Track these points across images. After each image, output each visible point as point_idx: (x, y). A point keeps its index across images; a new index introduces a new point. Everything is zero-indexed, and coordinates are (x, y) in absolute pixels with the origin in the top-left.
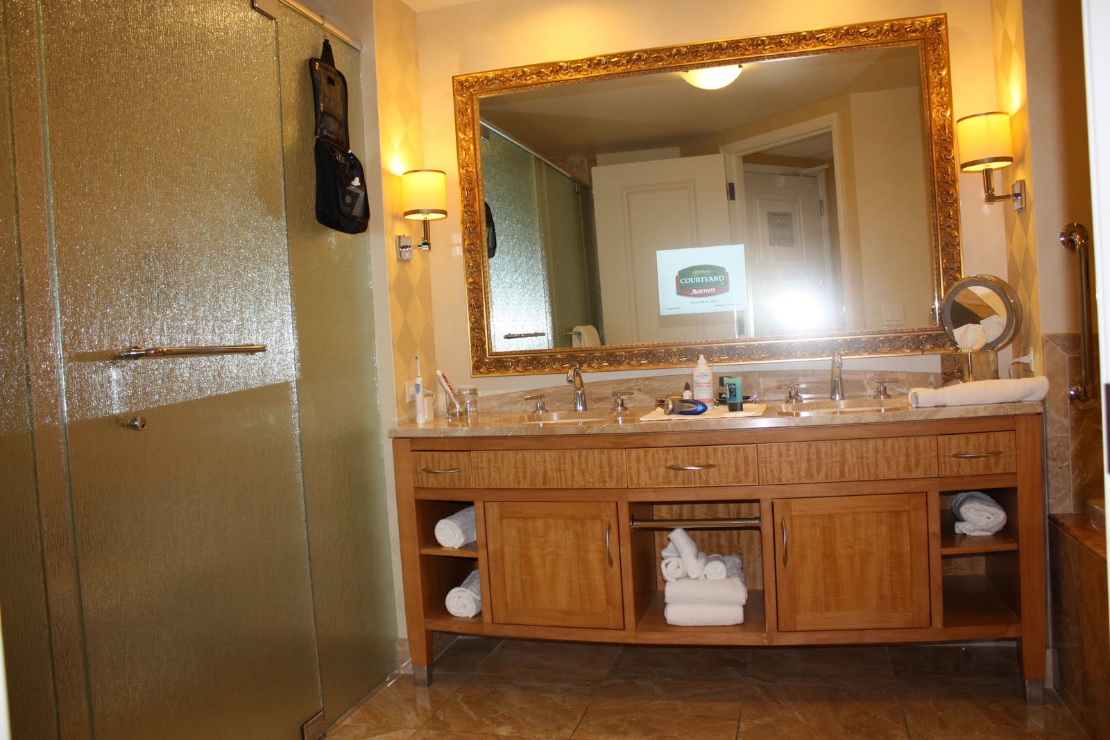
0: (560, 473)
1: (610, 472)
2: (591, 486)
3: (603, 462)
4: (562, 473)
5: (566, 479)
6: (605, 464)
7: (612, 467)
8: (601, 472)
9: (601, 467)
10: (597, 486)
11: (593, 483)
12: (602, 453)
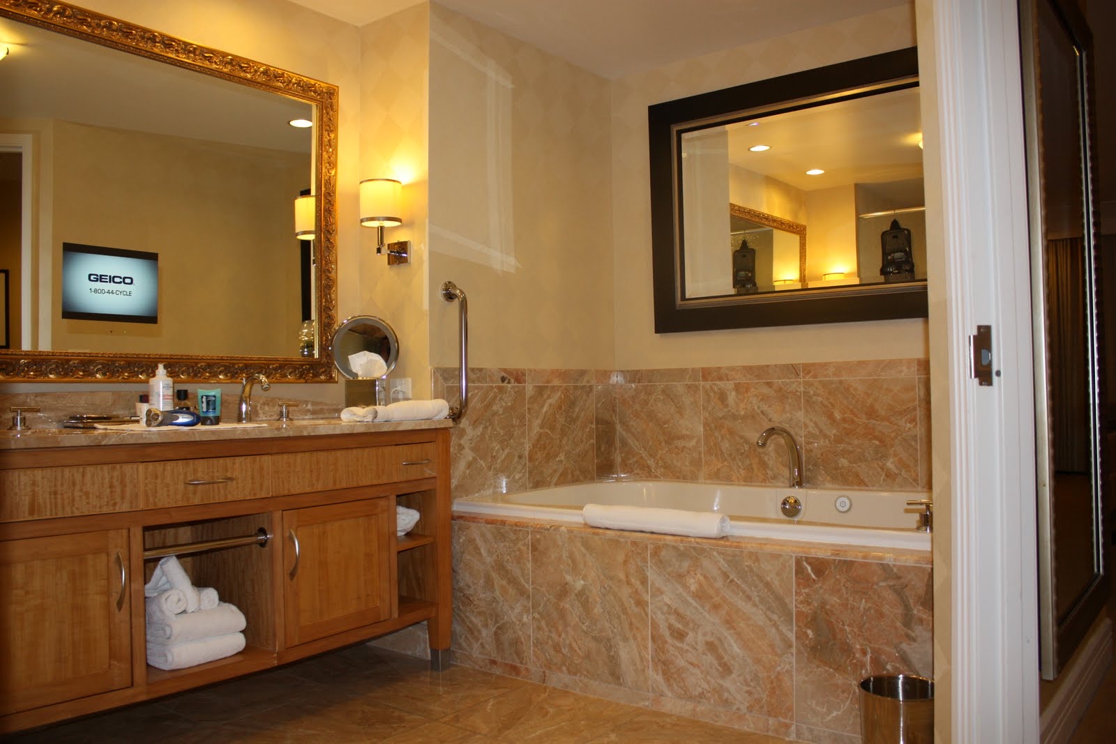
0: (56, 498)
1: (123, 492)
2: (97, 511)
3: (114, 480)
4: (59, 496)
5: (63, 504)
6: (116, 483)
7: (125, 486)
8: (111, 492)
9: (111, 486)
10: (105, 510)
11: (100, 507)
12: (114, 469)
